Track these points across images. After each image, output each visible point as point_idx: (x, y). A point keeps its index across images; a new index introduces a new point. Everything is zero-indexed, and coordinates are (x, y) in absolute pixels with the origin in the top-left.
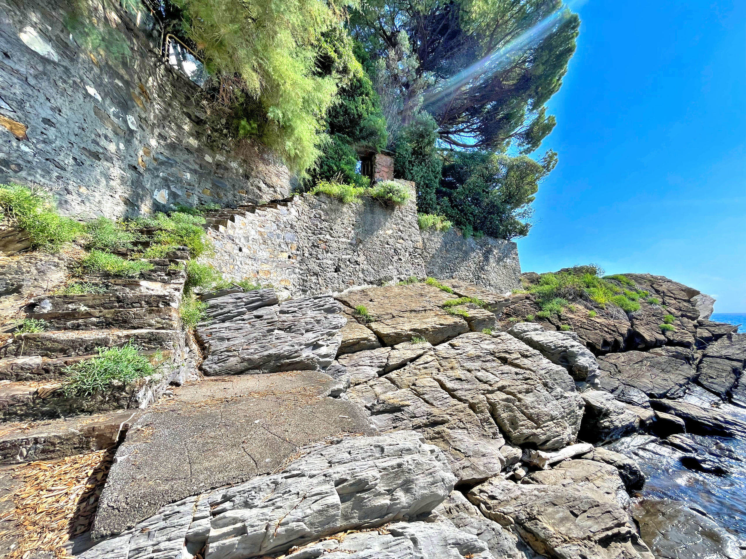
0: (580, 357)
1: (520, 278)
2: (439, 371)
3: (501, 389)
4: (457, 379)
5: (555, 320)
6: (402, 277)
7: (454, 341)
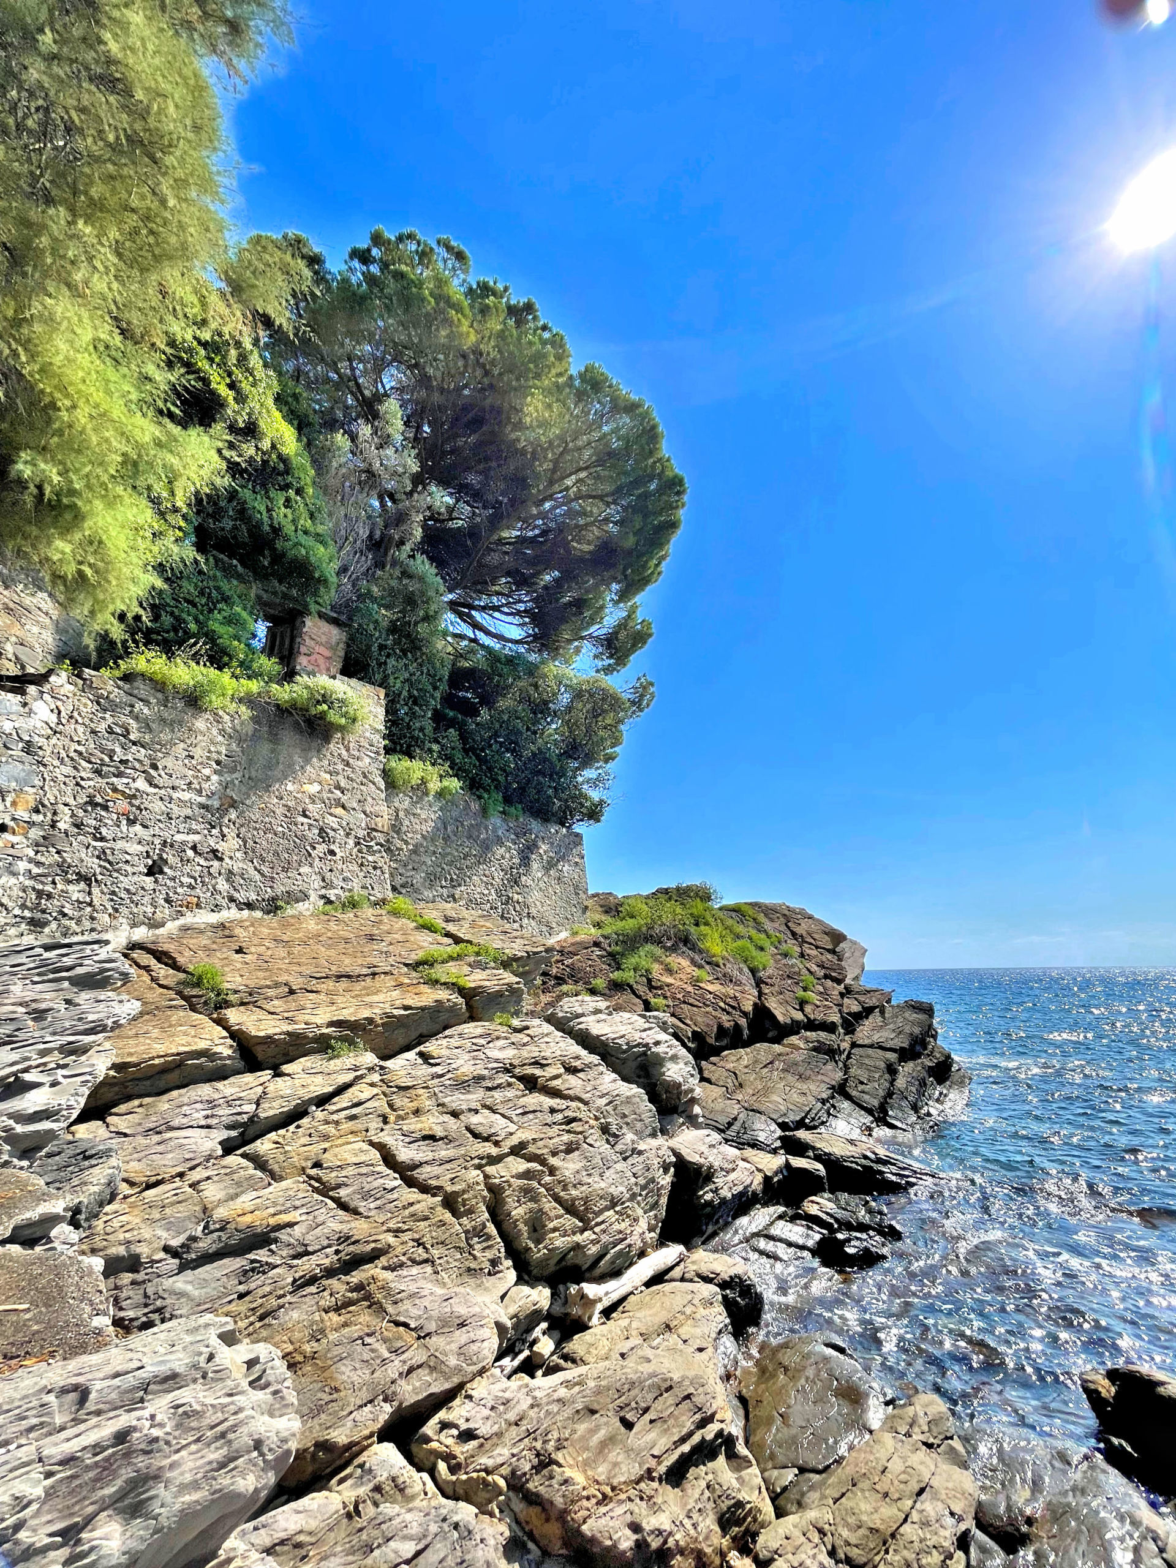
0: (669, 1065)
1: (586, 903)
2: (385, 1121)
3: (517, 1150)
4: (425, 1138)
5: (642, 989)
6: (332, 894)
7: (431, 1047)
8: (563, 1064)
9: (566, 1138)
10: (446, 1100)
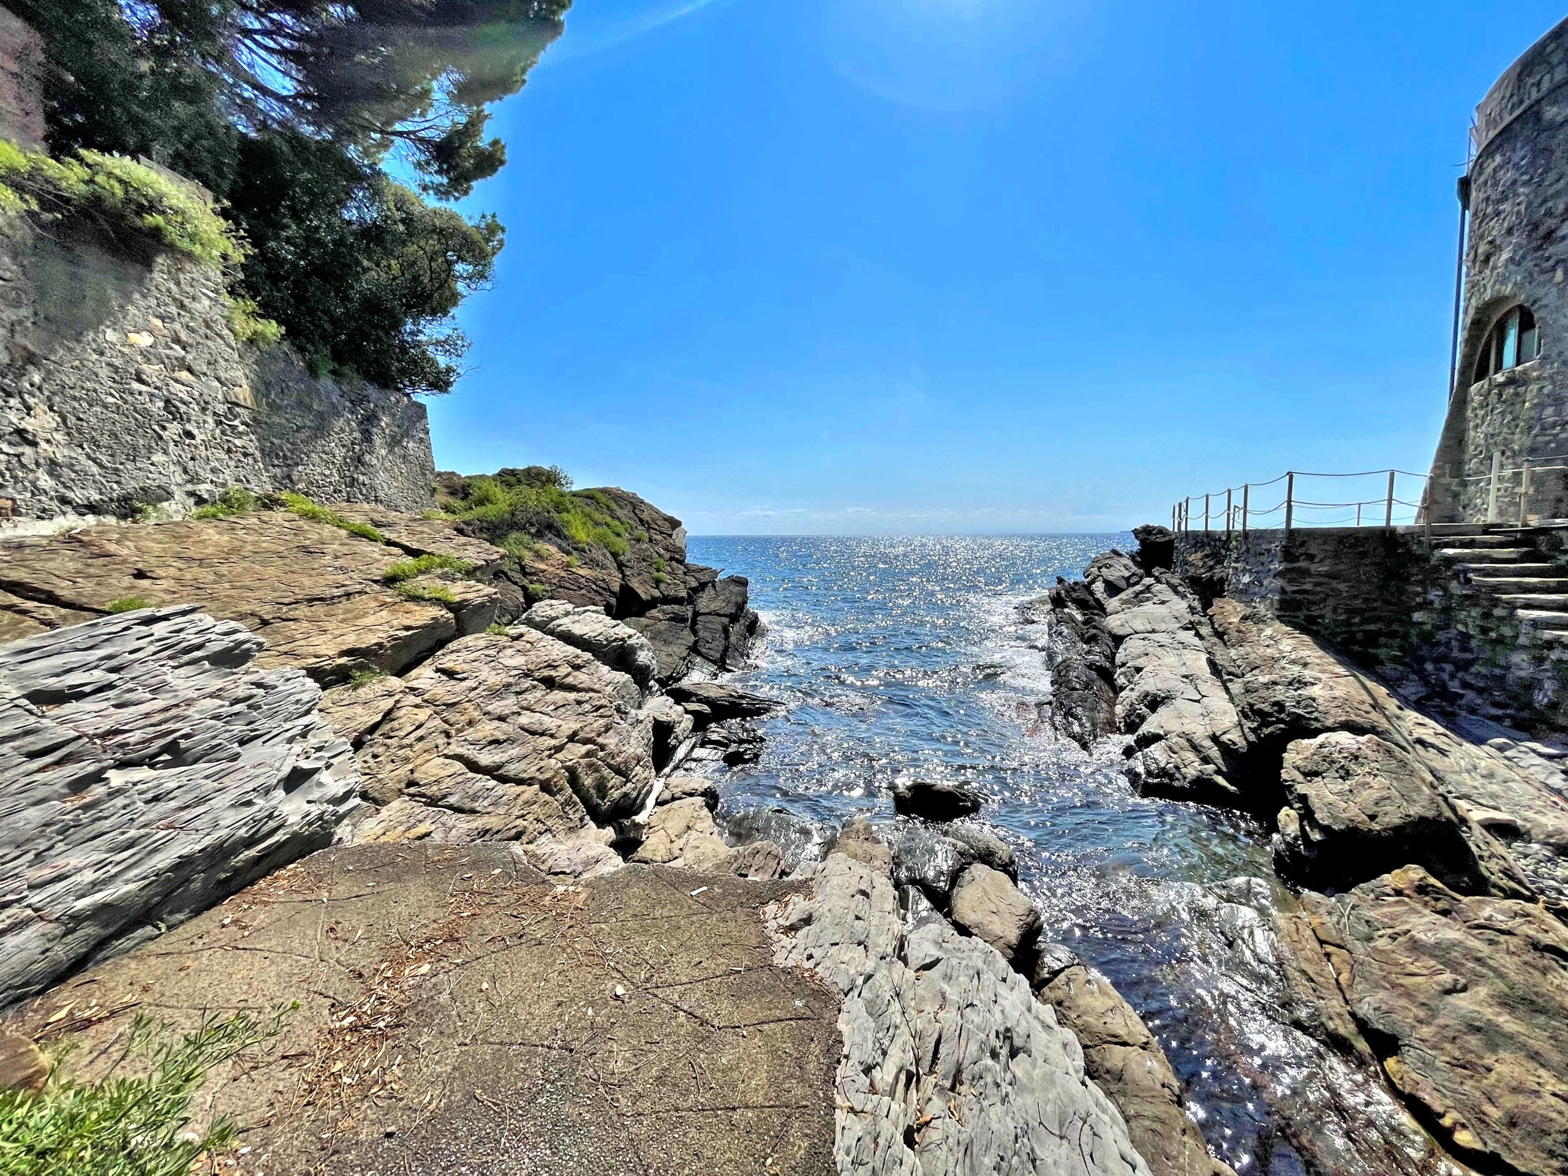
1: (434, 485)
2: (448, 735)
3: (572, 738)
4: (491, 743)
5: (517, 576)
6: (203, 489)
7: (447, 661)
8: (568, 663)
9: (602, 721)
10: (490, 708)
